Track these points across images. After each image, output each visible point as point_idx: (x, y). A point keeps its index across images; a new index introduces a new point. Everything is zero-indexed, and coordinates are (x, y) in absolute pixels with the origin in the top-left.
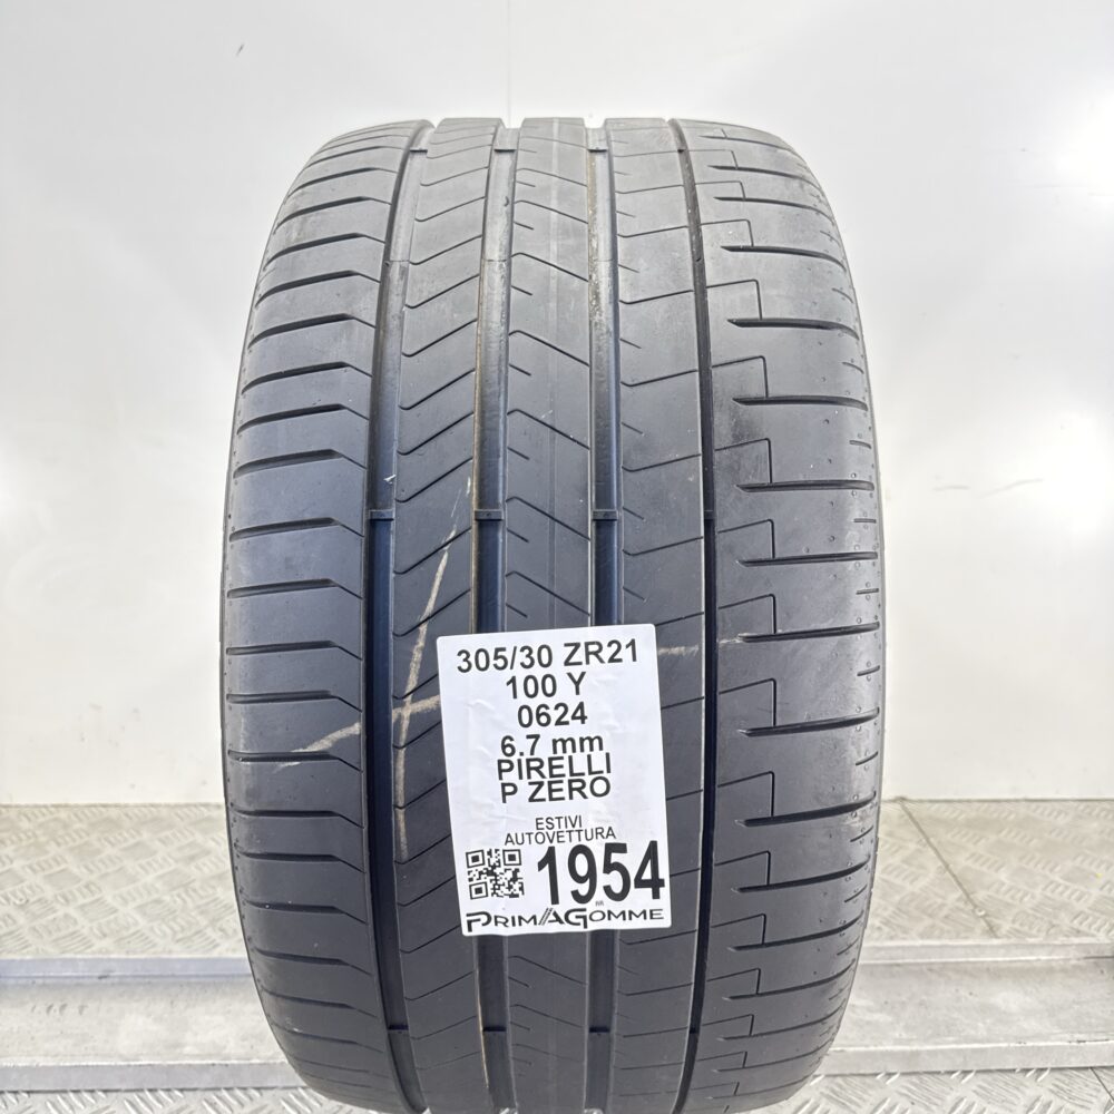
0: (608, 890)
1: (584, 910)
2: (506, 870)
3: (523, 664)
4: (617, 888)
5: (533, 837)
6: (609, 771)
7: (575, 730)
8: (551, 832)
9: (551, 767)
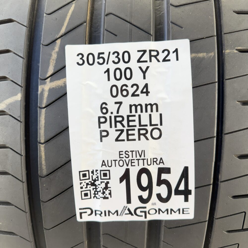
0: (159, 196)
1: (145, 208)
2: (101, 182)
3: (114, 62)
4: (164, 195)
5: (117, 162)
6: (161, 124)
7: (143, 99)
8: (127, 160)
9: (129, 121)
